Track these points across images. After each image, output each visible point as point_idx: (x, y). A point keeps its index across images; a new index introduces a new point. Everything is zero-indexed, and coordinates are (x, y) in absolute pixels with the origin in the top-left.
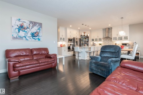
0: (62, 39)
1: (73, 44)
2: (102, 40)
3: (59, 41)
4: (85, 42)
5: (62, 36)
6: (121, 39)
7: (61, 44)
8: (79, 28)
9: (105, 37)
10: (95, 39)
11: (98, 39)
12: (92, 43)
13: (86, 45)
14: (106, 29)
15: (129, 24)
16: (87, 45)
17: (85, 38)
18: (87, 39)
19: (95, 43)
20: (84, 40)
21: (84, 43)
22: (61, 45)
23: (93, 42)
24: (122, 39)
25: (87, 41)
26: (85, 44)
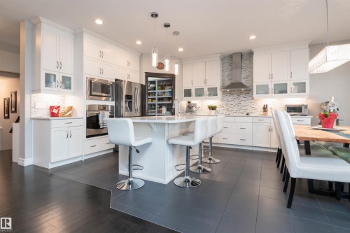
0: (59, 78)
1: (113, 103)
2: (219, 92)
3: (39, 91)
4: (159, 99)
5: (59, 65)
6: (282, 89)
7: (56, 105)
8: (139, 43)
9: (228, 83)
10: (196, 89)
11: (206, 90)
12: (184, 104)
13: (164, 109)
14: (231, 56)
15: (309, 42)
16: (168, 110)
17: (163, 87)
18: (168, 89)
19: (195, 105)
20: (157, 91)
21: (156, 102)
22: (52, 108)
23: (188, 99)
24: (286, 92)
25: (168, 95)
26: (161, 106)
